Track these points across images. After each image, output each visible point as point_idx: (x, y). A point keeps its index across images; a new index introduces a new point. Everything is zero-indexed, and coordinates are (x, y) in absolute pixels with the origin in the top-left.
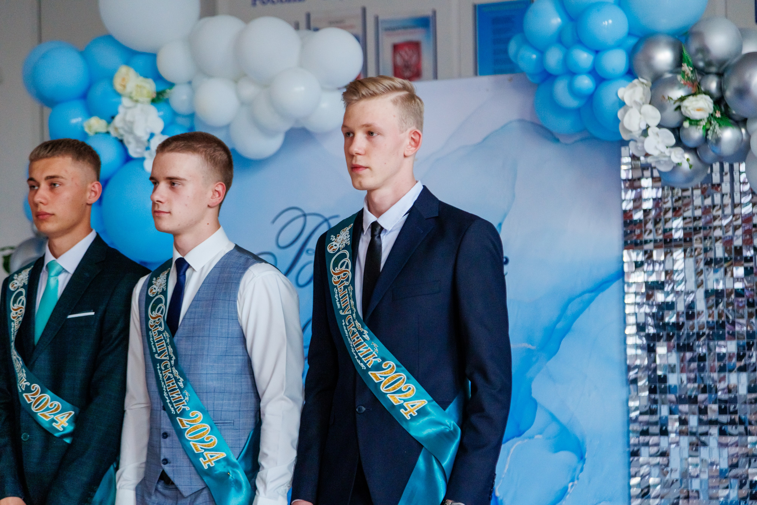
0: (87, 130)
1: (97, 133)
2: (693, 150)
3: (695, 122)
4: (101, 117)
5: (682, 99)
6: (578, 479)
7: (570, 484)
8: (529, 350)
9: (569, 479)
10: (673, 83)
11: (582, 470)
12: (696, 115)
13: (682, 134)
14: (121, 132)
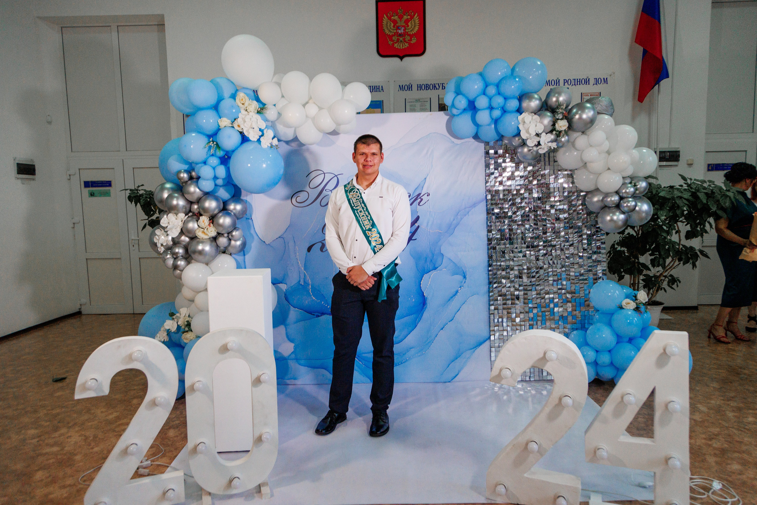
0: (219, 125)
1: (225, 127)
4: (228, 119)
6: (463, 286)
7: (459, 289)
8: (440, 233)
9: (459, 286)
11: (465, 282)
12: (560, 129)
14: (242, 127)
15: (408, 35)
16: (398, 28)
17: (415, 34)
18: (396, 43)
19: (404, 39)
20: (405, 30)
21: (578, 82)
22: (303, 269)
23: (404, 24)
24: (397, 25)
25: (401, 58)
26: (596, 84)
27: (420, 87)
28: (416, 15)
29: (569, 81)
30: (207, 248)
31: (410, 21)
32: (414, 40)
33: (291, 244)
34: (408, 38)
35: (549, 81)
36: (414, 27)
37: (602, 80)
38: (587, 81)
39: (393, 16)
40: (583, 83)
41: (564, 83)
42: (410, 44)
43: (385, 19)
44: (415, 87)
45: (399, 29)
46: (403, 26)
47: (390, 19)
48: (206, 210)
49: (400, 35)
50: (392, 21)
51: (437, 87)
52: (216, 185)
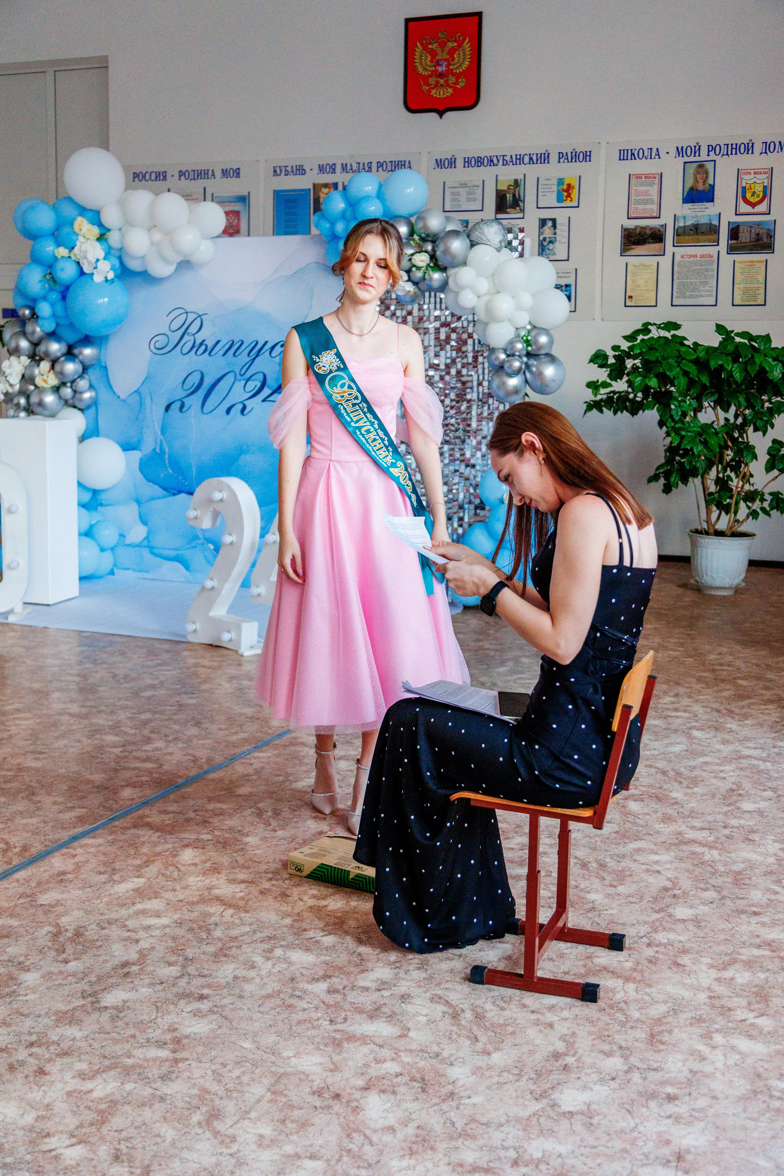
0: (56, 255)
1: (62, 257)
2: (416, 284)
3: (419, 268)
4: (66, 248)
5: (412, 255)
10: (409, 245)
12: (420, 264)
13: (411, 274)
14: (78, 257)
15: (453, 74)
16: (438, 64)
17: (464, 74)
18: (433, 88)
19: (446, 82)
20: (447, 66)
21: (733, 149)
22: (159, 432)
23: (448, 57)
24: (438, 58)
25: (441, 114)
26: (766, 153)
27: (468, 162)
28: (467, 40)
29: (718, 147)
30: (50, 399)
31: (456, 50)
32: (462, 84)
33: (148, 401)
34: (452, 79)
35: (682, 148)
36: (464, 60)
37: (777, 144)
38: (749, 148)
39: (430, 43)
40: (742, 151)
41: (709, 151)
42: (455, 89)
43: (419, 48)
44: (460, 163)
45: (440, 65)
46: (445, 60)
47: (425, 48)
48: (47, 355)
49: (441, 75)
50: (429, 53)
51: (495, 161)
52: (58, 325)
